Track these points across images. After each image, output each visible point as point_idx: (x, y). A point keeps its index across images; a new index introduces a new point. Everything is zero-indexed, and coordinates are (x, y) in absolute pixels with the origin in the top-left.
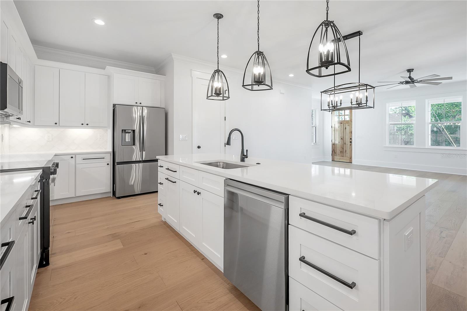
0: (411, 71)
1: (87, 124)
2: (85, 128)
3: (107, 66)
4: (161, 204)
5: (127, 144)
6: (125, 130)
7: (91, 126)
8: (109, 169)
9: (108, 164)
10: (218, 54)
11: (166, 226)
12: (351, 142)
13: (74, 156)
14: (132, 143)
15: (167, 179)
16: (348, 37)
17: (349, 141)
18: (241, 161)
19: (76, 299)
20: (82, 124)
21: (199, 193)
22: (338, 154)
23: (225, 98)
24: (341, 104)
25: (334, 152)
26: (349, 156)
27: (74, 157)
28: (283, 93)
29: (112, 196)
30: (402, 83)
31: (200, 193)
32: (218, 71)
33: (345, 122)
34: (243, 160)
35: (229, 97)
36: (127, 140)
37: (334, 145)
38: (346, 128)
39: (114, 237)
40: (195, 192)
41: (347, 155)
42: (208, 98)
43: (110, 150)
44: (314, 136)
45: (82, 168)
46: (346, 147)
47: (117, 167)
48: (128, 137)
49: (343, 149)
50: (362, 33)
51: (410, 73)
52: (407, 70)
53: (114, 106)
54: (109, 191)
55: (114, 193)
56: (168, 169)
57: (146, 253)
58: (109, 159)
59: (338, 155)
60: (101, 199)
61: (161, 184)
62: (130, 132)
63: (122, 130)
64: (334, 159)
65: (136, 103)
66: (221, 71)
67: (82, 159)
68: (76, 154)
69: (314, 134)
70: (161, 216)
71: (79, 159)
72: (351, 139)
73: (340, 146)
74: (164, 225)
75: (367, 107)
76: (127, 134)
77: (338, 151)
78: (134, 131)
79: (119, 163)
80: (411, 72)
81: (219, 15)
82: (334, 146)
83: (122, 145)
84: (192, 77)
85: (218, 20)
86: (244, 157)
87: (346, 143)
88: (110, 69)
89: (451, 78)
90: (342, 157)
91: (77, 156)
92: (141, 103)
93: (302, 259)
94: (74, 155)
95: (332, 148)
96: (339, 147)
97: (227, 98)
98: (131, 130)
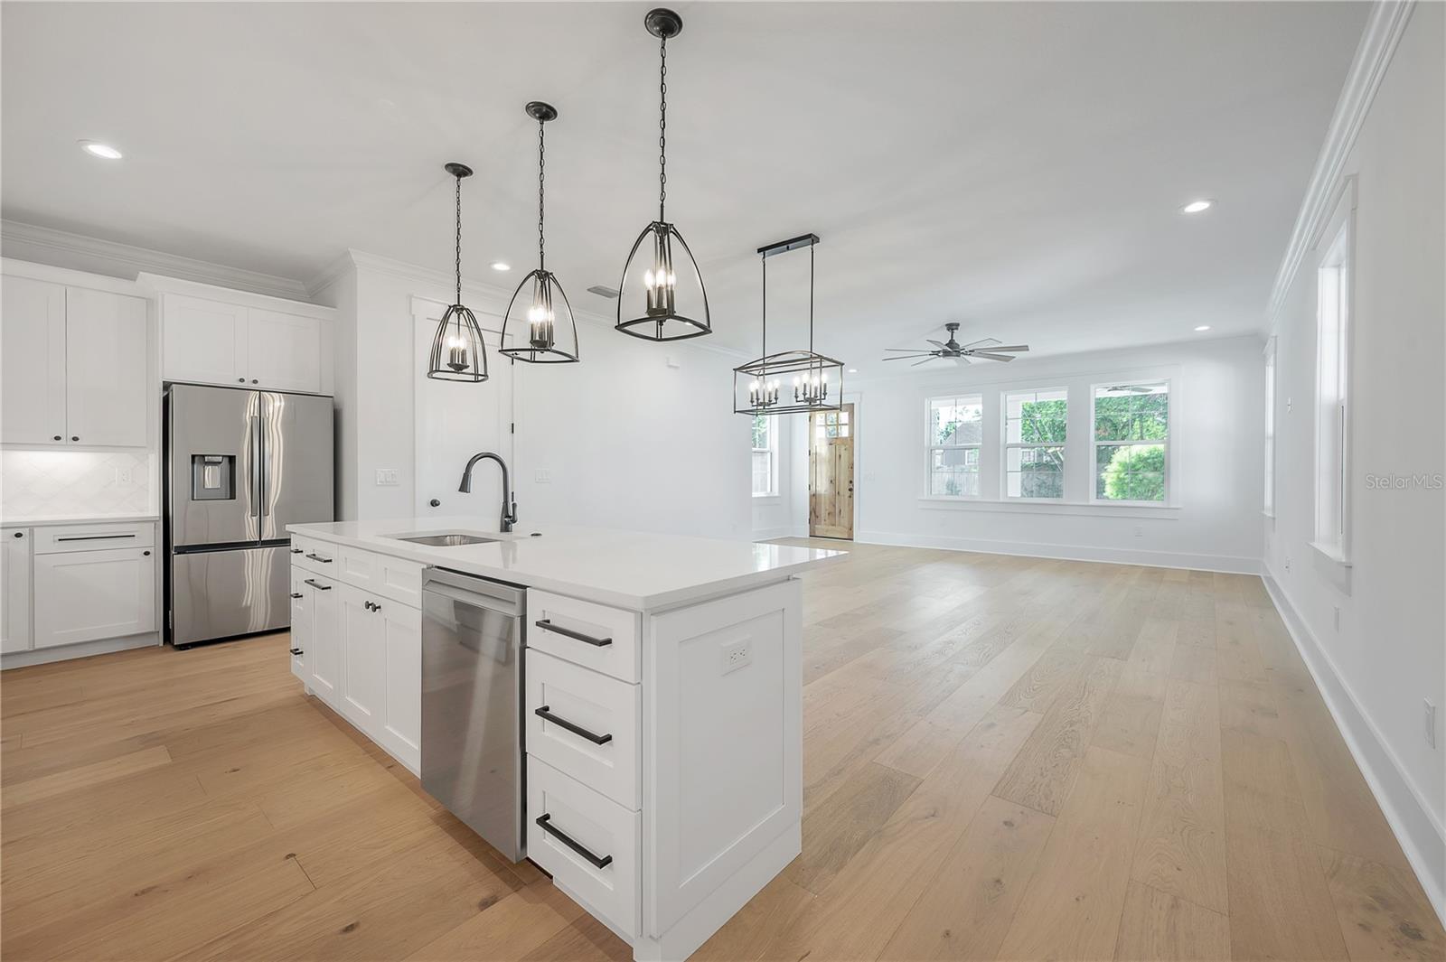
0: (954, 327)
1: (75, 439)
2: (66, 449)
3: (141, 273)
4: (297, 650)
5: (210, 496)
6: (204, 456)
7: (86, 444)
8: (154, 565)
9: (147, 553)
10: (458, 265)
11: (315, 706)
12: (851, 490)
13: (24, 531)
14: (226, 494)
15: (311, 582)
16: (790, 245)
17: (847, 486)
18: (502, 531)
19: (6, 884)
20: (57, 438)
21: (375, 609)
22: (823, 519)
23: (480, 378)
24: (776, 399)
25: (814, 513)
26: (846, 524)
27: (27, 534)
28: (676, 367)
29: (161, 644)
30: (936, 353)
31: (379, 607)
32: (458, 309)
33: (838, 442)
34: (505, 528)
35: (486, 375)
36: (209, 485)
37: (814, 497)
38: (840, 456)
39: (149, 741)
40: (368, 605)
41: (842, 521)
42: (434, 376)
43: (155, 511)
44: (769, 475)
45: (54, 566)
46: (840, 502)
47: (177, 559)
48: (212, 477)
49: (834, 506)
50: (818, 239)
51: (952, 333)
52: (947, 325)
53: (167, 386)
54: (153, 630)
55: (168, 635)
56: (313, 556)
57: (236, 767)
58: (151, 538)
59: (823, 522)
60: (126, 652)
61: (297, 596)
62: (220, 463)
63: (193, 457)
64: (814, 532)
65: (242, 380)
66: (467, 310)
67: (54, 541)
68: (32, 527)
69: (769, 470)
70: (302, 684)
71: (44, 540)
72: (851, 482)
73: (828, 502)
74: (308, 704)
75: (823, 407)
76: (209, 469)
77: (823, 513)
78: (232, 459)
79: (183, 550)
80: (955, 331)
81: (461, 168)
82: (814, 499)
83: (193, 499)
84: (414, 316)
85: (459, 180)
86: (507, 522)
87: (841, 493)
88: (149, 282)
89: (1025, 348)
90: (833, 525)
91: (35, 529)
92: (255, 382)
93: (543, 712)
94: (27, 529)
95: (810, 505)
96: (825, 503)
97: (483, 378)
98: (223, 456)
